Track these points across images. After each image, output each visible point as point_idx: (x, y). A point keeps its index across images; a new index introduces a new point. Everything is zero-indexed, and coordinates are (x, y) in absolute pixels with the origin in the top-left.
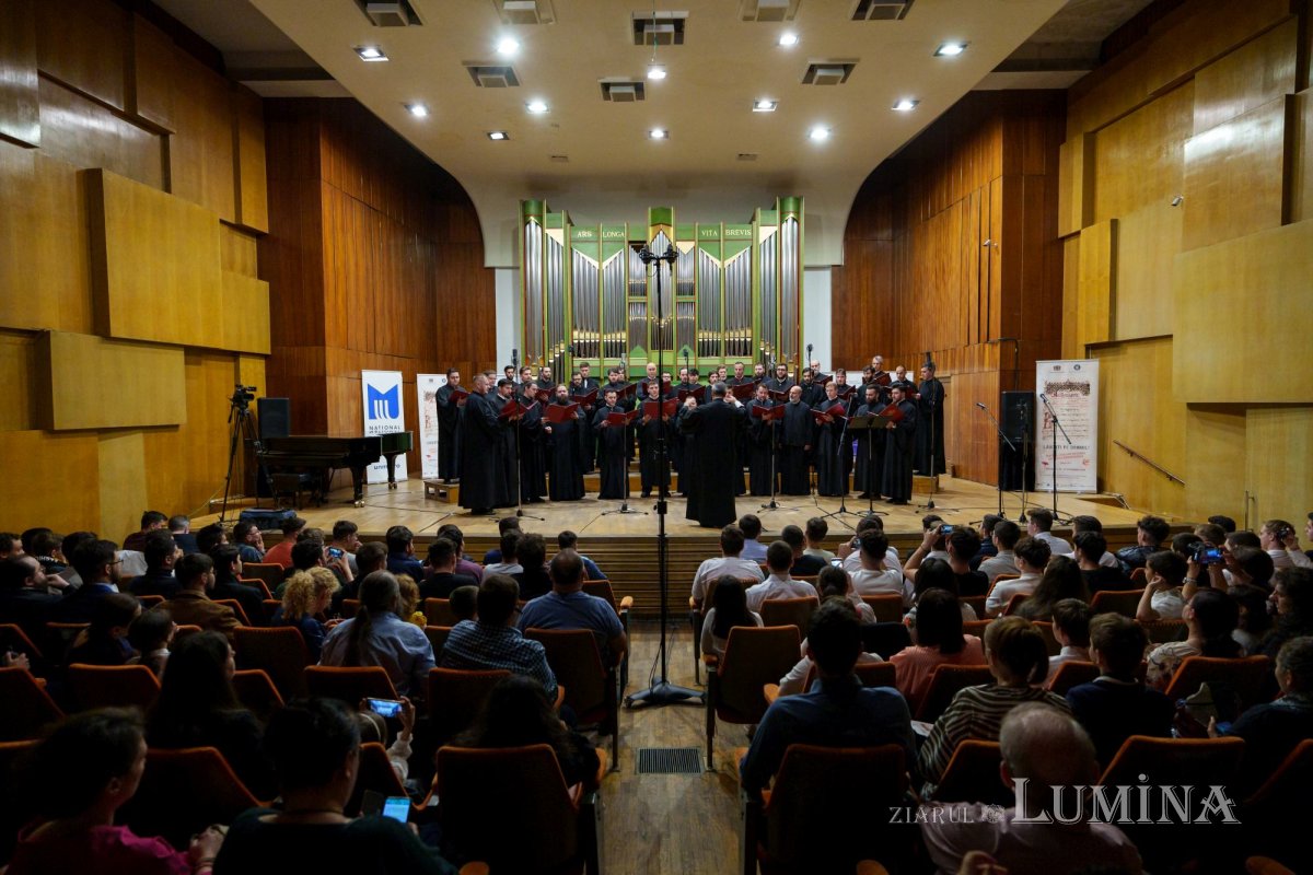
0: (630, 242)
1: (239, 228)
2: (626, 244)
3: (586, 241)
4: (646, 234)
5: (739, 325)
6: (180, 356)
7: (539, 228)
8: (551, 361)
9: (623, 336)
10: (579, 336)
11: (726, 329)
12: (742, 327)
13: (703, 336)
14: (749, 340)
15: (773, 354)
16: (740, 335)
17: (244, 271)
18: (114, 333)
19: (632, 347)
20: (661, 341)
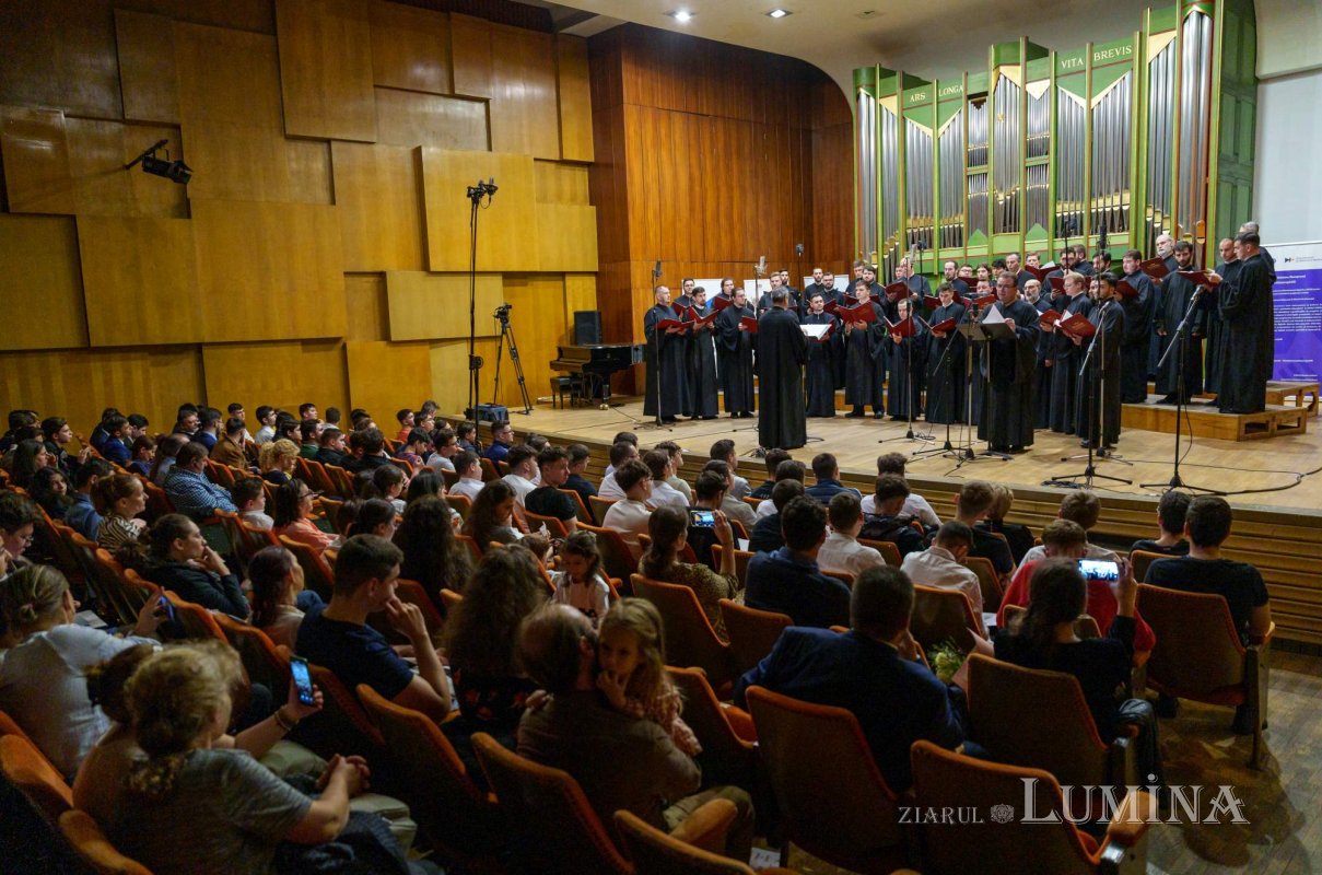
0: (970, 97)
1: (563, 162)
2: (963, 100)
3: (920, 105)
4: (987, 82)
5: (1112, 189)
6: (498, 280)
7: (872, 99)
8: (886, 257)
9: (961, 220)
10: (915, 224)
11: (1092, 196)
12: (1117, 190)
13: (1066, 209)
14: (1125, 208)
15: (1167, 224)
16: (1110, 203)
17: (573, 200)
18: (433, 269)
19: (970, 231)
20: (1009, 220)
